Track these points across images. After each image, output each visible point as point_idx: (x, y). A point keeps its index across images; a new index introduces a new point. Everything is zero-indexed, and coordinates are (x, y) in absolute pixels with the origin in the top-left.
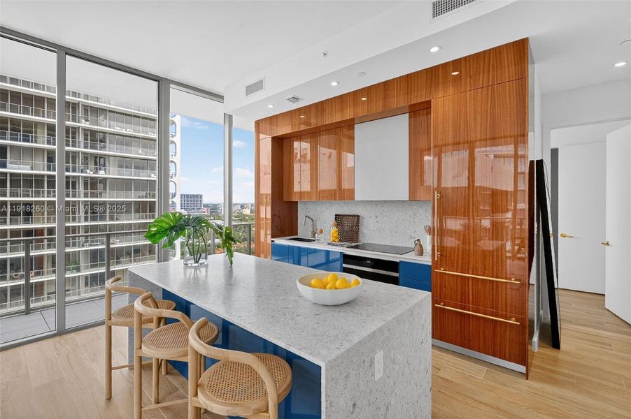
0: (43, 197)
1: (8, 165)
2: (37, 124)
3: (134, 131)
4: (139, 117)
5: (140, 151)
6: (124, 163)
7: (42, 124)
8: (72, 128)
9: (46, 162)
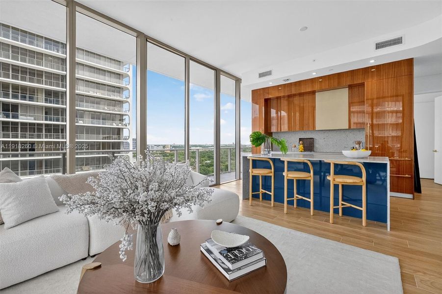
0: (43, 138)
1: (20, 117)
2: (38, 89)
3: (102, 94)
4: (105, 85)
5: (106, 108)
6: (95, 116)
7: (42, 89)
8: (61, 92)
9: (44, 115)
